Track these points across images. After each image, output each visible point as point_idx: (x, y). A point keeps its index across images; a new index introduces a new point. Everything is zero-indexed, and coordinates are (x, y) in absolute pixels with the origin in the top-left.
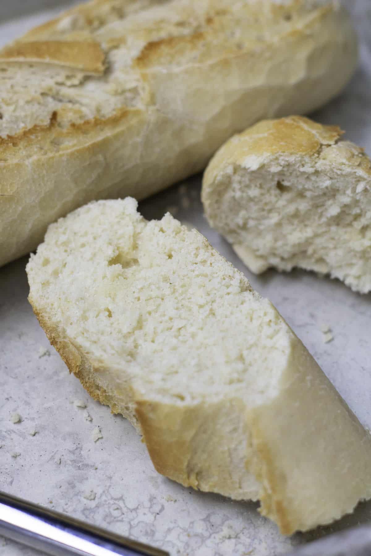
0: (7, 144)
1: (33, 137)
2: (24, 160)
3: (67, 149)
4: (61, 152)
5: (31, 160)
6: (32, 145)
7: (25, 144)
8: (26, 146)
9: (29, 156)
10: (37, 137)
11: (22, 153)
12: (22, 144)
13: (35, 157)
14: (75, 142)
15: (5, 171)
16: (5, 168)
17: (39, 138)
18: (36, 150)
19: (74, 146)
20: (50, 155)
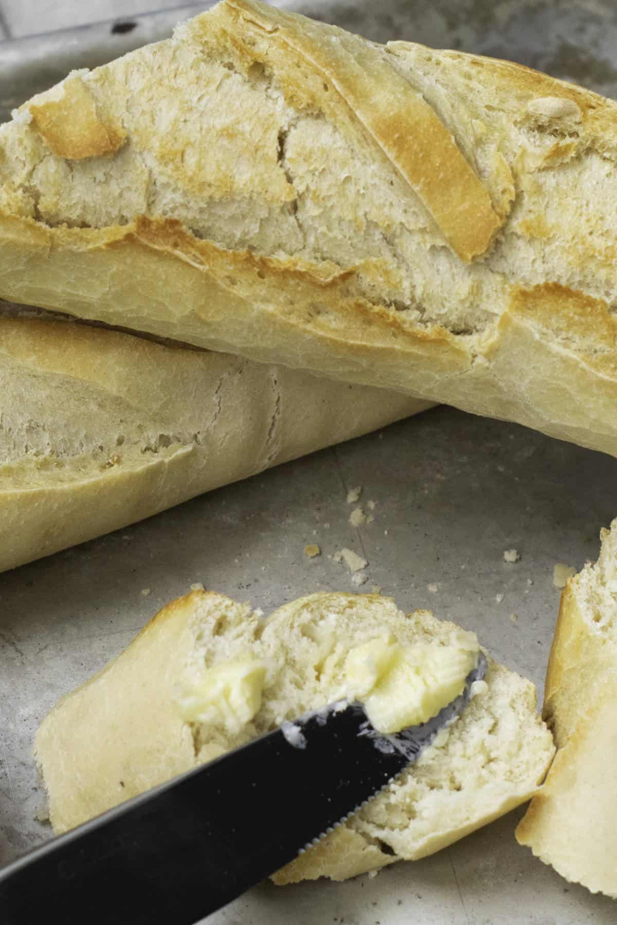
0: (253, 266)
1: (292, 282)
2: (255, 300)
3: (322, 327)
4: (309, 327)
5: (263, 307)
6: (283, 290)
7: (275, 283)
8: (274, 286)
9: (266, 300)
10: (298, 285)
11: (261, 291)
12: (270, 280)
13: (271, 308)
14: (342, 325)
15: (220, 294)
16: (223, 291)
17: (300, 289)
18: (281, 299)
19: (335, 330)
20: (293, 320)
